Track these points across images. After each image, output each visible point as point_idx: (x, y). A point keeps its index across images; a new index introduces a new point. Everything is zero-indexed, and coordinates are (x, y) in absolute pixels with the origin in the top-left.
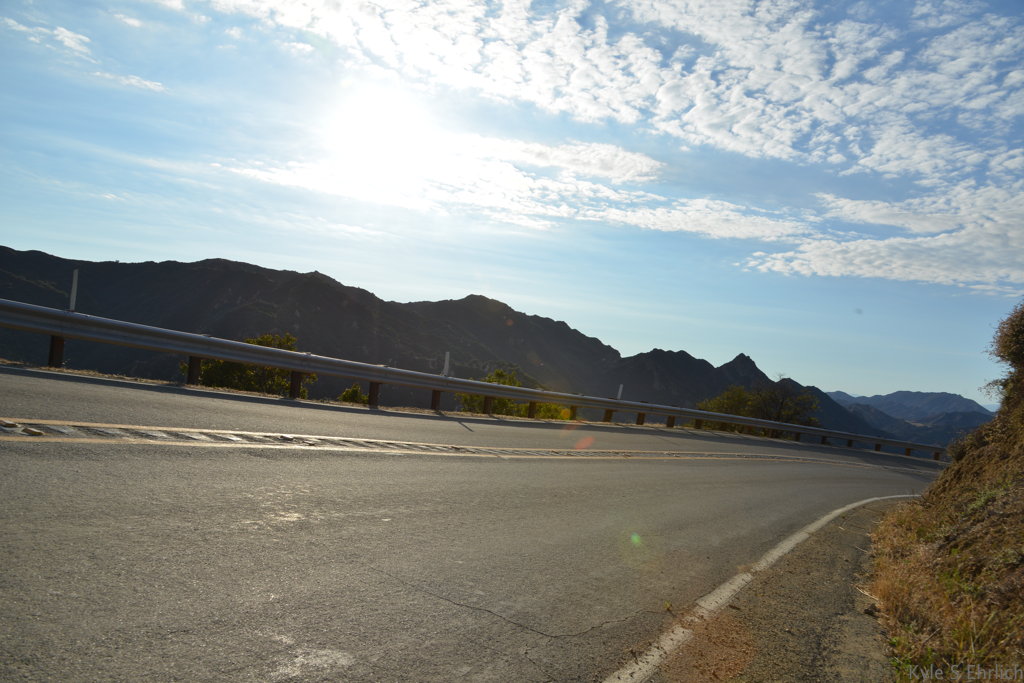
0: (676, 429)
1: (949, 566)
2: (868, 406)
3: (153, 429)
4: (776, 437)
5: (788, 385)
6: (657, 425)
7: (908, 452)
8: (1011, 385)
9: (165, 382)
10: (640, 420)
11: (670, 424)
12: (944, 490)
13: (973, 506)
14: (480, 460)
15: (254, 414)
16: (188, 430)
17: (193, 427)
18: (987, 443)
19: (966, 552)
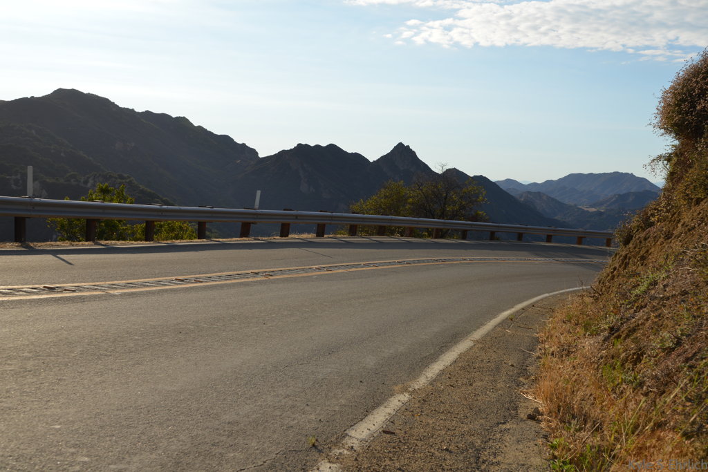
0: (327, 238)
1: (613, 357)
2: (539, 193)
4: (442, 237)
5: (454, 175)
6: (305, 236)
7: (580, 241)
8: (675, 159)
11: (320, 233)
12: (613, 278)
13: (637, 292)
18: (652, 224)
19: (629, 341)
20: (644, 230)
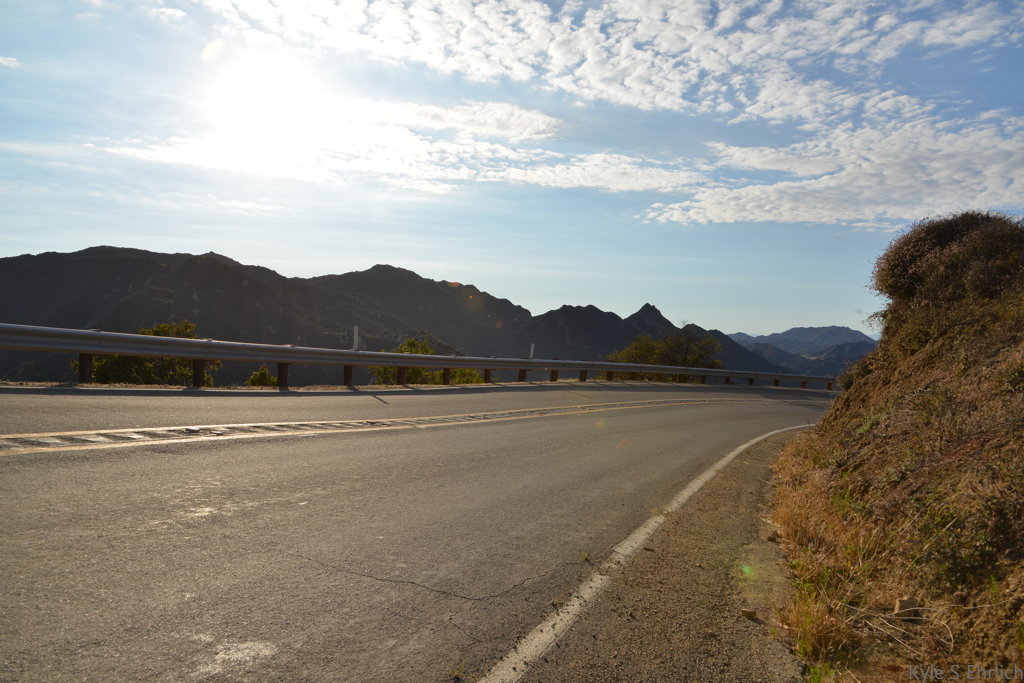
0: (588, 382)
1: (842, 488)
2: (766, 344)
3: (45, 436)
4: (685, 381)
5: (692, 331)
6: (570, 380)
7: (804, 385)
8: (890, 316)
9: (54, 384)
10: (554, 377)
11: (583, 378)
12: (836, 418)
13: (860, 430)
14: (396, 432)
15: (156, 408)
16: (83, 432)
17: (89, 429)
18: (871, 371)
19: (855, 474)
20: (863, 377)
